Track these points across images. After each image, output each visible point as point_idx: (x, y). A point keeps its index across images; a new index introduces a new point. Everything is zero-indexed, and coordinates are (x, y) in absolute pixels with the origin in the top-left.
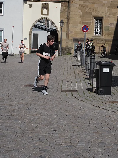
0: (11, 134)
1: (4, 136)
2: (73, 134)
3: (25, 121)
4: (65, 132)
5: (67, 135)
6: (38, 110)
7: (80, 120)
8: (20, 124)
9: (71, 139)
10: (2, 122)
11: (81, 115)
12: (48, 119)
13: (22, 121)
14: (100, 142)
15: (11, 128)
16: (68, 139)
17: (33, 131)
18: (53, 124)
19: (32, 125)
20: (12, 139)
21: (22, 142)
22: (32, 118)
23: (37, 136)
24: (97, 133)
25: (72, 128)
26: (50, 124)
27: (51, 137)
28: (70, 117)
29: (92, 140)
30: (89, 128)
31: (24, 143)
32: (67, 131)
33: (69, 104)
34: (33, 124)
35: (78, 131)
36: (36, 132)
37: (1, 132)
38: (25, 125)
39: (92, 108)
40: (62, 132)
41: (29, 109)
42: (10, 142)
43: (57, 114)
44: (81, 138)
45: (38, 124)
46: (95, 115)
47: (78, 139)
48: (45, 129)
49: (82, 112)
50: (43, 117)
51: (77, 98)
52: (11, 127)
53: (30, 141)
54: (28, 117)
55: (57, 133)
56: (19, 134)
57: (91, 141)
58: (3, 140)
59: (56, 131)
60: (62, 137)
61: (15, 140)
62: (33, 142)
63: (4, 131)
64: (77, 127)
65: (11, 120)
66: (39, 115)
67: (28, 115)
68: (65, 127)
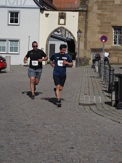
0: (25, 152)
1: (18, 154)
2: (91, 152)
3: (40, 137)
4: (83, 149)
5: (85, 154)
6: (54, 125)
7: (98, 136)
8: (35, 141)
9: (89, 157)
10: (17, 139)
11: (100, 131)
12: (65, 135)
13: (37, 137)
14: (120, 161)
15: (26, 145)
16: (86, 157)
17: (49, 148)
18: (70, 140)
19: (48, 142)
20: (27, 157)
21: (37, 160)
22: (48, 134)
23: (53, 154)
24: (117, 151)
25: (90, 146)
26: (67, 140)
27: (67, 155)
28: (88, 134)
29: (112, 159)
30: (108, 145)
31: (39, 162)
32: (85, 148)
33: (87, 118)
34: (49, 140)
35: (96, 149)
36: (52, 150)
37: (15, 149)
38: (40, 141)
39: (111, 124)
40: (80, 149)
41: (45, 124)
42: (25, 160)
43: (74, 130)
44: (99, 156)
45: (54, 141)
46: (115, 131)
47: (97, 157)
48: (61, 146)
49: (101, 128)
50: (60, 133)
51: (95, 112)
52: (25, 143)
53: (46, 159)
54: (44, 132)
55: (74, 151)
56: (34, 152)
57: (110, 160)
58: (17, 158)
59: (73, 148)
60: (80, 155)
61: (29, 158)
62: (49, 161)
63: (18, 148)
64: (96, 144)
65: (26, 136)
66: (56, 130)
67: (44, 130)
68: (82, 144)
